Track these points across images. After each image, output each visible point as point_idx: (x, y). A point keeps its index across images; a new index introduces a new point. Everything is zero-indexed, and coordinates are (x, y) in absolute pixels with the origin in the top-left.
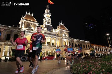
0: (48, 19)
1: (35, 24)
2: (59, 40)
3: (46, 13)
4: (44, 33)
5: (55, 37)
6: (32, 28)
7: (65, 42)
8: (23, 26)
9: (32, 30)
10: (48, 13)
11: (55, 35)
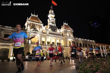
0: (52, 19)
1: (40, 25)
2: (63, 40)
3: (50, 14)
4: (48, 33)
5: (60, 36)
6: (37, 29)
7: (70, 42)
8: (29, 28)
9: (37, 31)
10: (52, 14)
11: (59, 35)
